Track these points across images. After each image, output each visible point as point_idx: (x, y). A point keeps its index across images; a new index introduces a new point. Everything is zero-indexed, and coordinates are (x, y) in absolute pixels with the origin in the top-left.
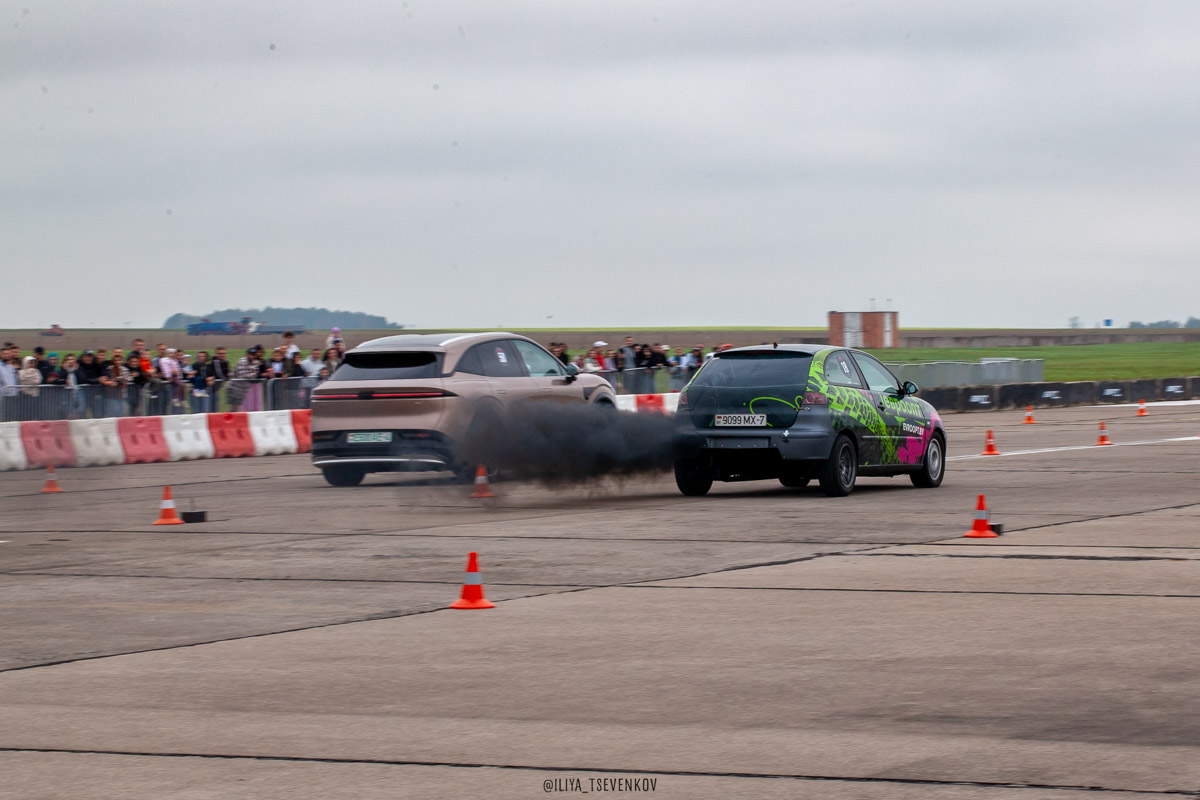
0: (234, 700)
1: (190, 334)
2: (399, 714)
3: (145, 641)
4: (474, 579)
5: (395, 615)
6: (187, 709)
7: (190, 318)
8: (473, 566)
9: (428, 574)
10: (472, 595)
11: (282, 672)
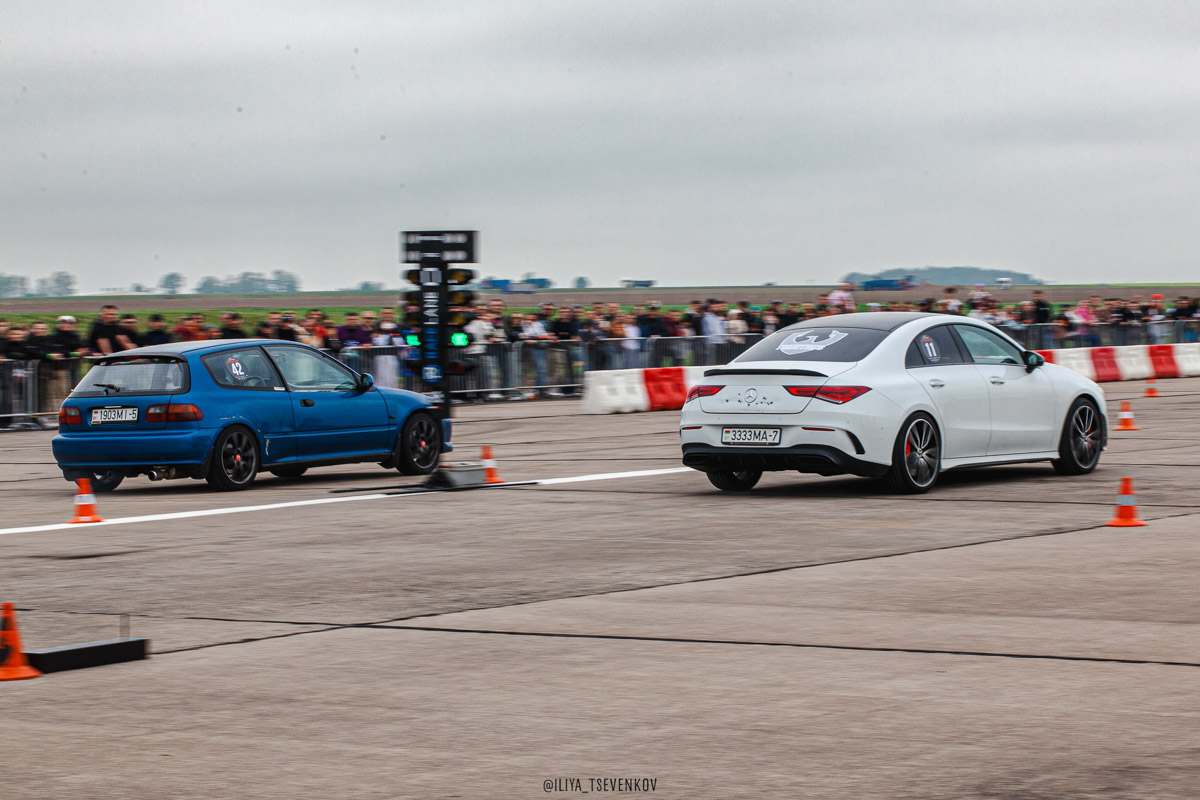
0: (929, 604)
1: (866, 290)
2: (1073, 617)
3: (849, 552)
4: (1126, 501)
5: (1059, 531)
6: (890, 611)
7: (865, 276)
8: (1126, 489)
9: (1085, 496)
10: (1126, 515)
11: (969, 580)
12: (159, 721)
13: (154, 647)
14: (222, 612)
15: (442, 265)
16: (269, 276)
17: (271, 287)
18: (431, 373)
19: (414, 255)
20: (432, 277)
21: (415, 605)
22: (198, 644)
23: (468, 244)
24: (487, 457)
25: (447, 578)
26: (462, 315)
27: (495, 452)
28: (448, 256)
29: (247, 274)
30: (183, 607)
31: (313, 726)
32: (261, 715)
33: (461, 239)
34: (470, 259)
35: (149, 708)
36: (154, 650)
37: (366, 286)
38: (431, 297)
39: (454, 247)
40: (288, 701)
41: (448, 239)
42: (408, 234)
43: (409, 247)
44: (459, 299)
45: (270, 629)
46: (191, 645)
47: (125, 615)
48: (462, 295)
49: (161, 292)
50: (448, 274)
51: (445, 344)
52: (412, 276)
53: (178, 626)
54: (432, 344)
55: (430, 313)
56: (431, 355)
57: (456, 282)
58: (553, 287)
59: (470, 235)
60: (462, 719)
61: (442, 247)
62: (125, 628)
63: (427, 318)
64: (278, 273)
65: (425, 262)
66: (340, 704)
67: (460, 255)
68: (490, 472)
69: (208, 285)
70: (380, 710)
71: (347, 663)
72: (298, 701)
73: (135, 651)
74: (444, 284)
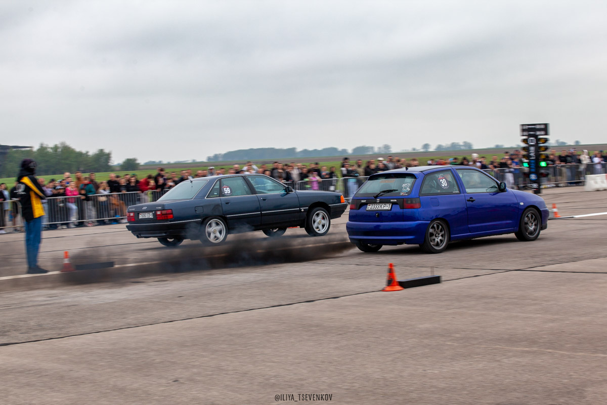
12: (449, 305)
13: (443, 278)
14: (465, 266)
15: (536, 136)
16: (461, 143)
17: (462, 148)
18: (533, 177)
19: (525, 133)
20: (532, 141)
21: (536, 263)
22: (459, 277)
23: (545, 128)
24: (554, 208)
25: (546, 252)
26: (544, 155)
27: (557, 206)
28: (538, 133)
29: (453, 143)
30: (450, 264)
31: (506, 306)
32: (486, 303)
33: (543, 127)
34: (546, 134)
35: (445, 301)
36: (443, 280)
37: (497, 146)
38: (532, 149)
39: (540, 130)
40: (495, 298)
41: (538, 127)
42: (523, 125)
43: (523, 130)
44: (543, 149)
45: (484, 272)
46: (456, 278)
47: (432, 267)
48: (543, 147)
49: (422, 150)
50: (538, 140)
51: (538, 167)
52: (525, 141)
53: (450, 271)
54: (533, 166)
55: (532, 154)
56: (533, 170)
57: (541, 142)
58: (567, 145)
59: (546, 125)
60: (561, 304)
61: (535, 130)
62: (432, 272)
63: (531, 156)
64: (465, 142)
65: (530, 136)
66: (514, 298)
67: (543, 133)
68: (555, 213)
69: (439, 147)
70: (530, 301)
71: (515, 284)
72: (498, 298)
73: (436, 280)
74: (537, 143)
